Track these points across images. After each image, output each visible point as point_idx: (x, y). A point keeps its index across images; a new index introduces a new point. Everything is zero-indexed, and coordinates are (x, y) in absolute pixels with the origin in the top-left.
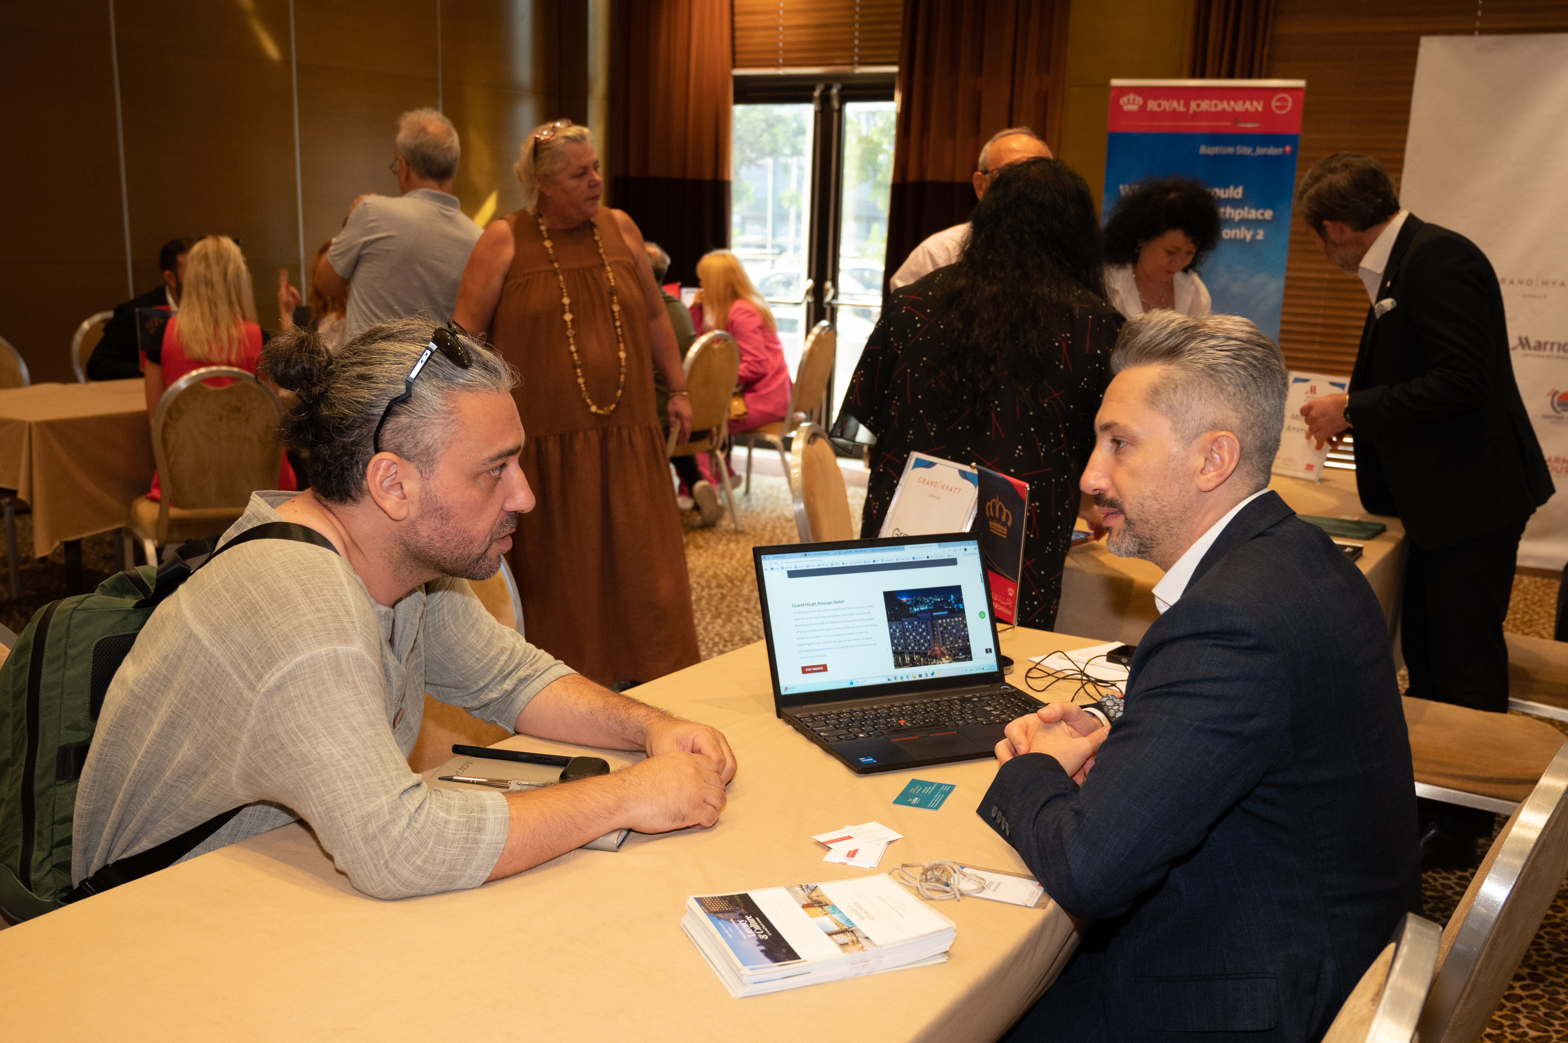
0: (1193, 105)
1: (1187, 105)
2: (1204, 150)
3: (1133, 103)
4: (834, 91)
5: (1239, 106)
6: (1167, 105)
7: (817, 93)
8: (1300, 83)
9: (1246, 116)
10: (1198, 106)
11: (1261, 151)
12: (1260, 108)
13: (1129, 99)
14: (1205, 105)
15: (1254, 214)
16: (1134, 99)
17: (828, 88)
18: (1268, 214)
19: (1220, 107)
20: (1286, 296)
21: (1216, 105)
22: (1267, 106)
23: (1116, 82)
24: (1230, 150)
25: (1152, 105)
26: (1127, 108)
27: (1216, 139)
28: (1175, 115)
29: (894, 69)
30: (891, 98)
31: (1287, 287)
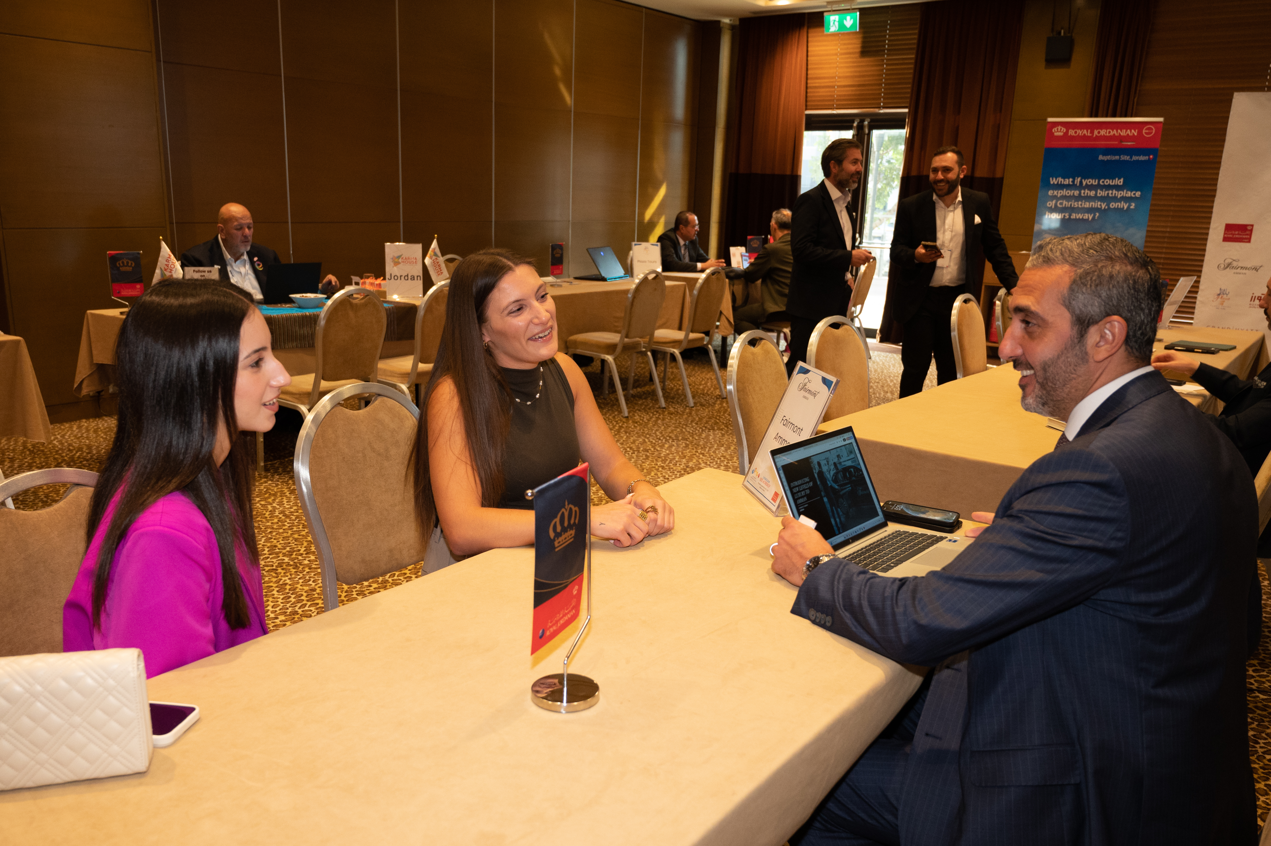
0: (1096, 132)
1: (1092, 132)
2: (1101, 157)
3: (1060, 131)
4: (866, 123)
5: (1123, 133)
6: (1080, 132)
7: (855, 124)
8: (1161, 119)
9: (1128, 138)
10: (1099, 133)
11: (1135, 158)
12: (1136, 134)
13: (1058, 129)
14: (1103, 132)
15: (1129, 194)
16: (1061, 129)
17: (862, 121)
18: (1138, 194)
19: (1112, 133)
20: (1146, 242)
21: (1110, 132)
22: (1140, 133)
23: (1050, 120)
24: (1117, 157)
25: (1071, 132)
26: (1056, 134)
27: (1108, 151)
28: (1084, 137)
29: (906, 110)
30: (903, 128)
31: (1147, 236)
